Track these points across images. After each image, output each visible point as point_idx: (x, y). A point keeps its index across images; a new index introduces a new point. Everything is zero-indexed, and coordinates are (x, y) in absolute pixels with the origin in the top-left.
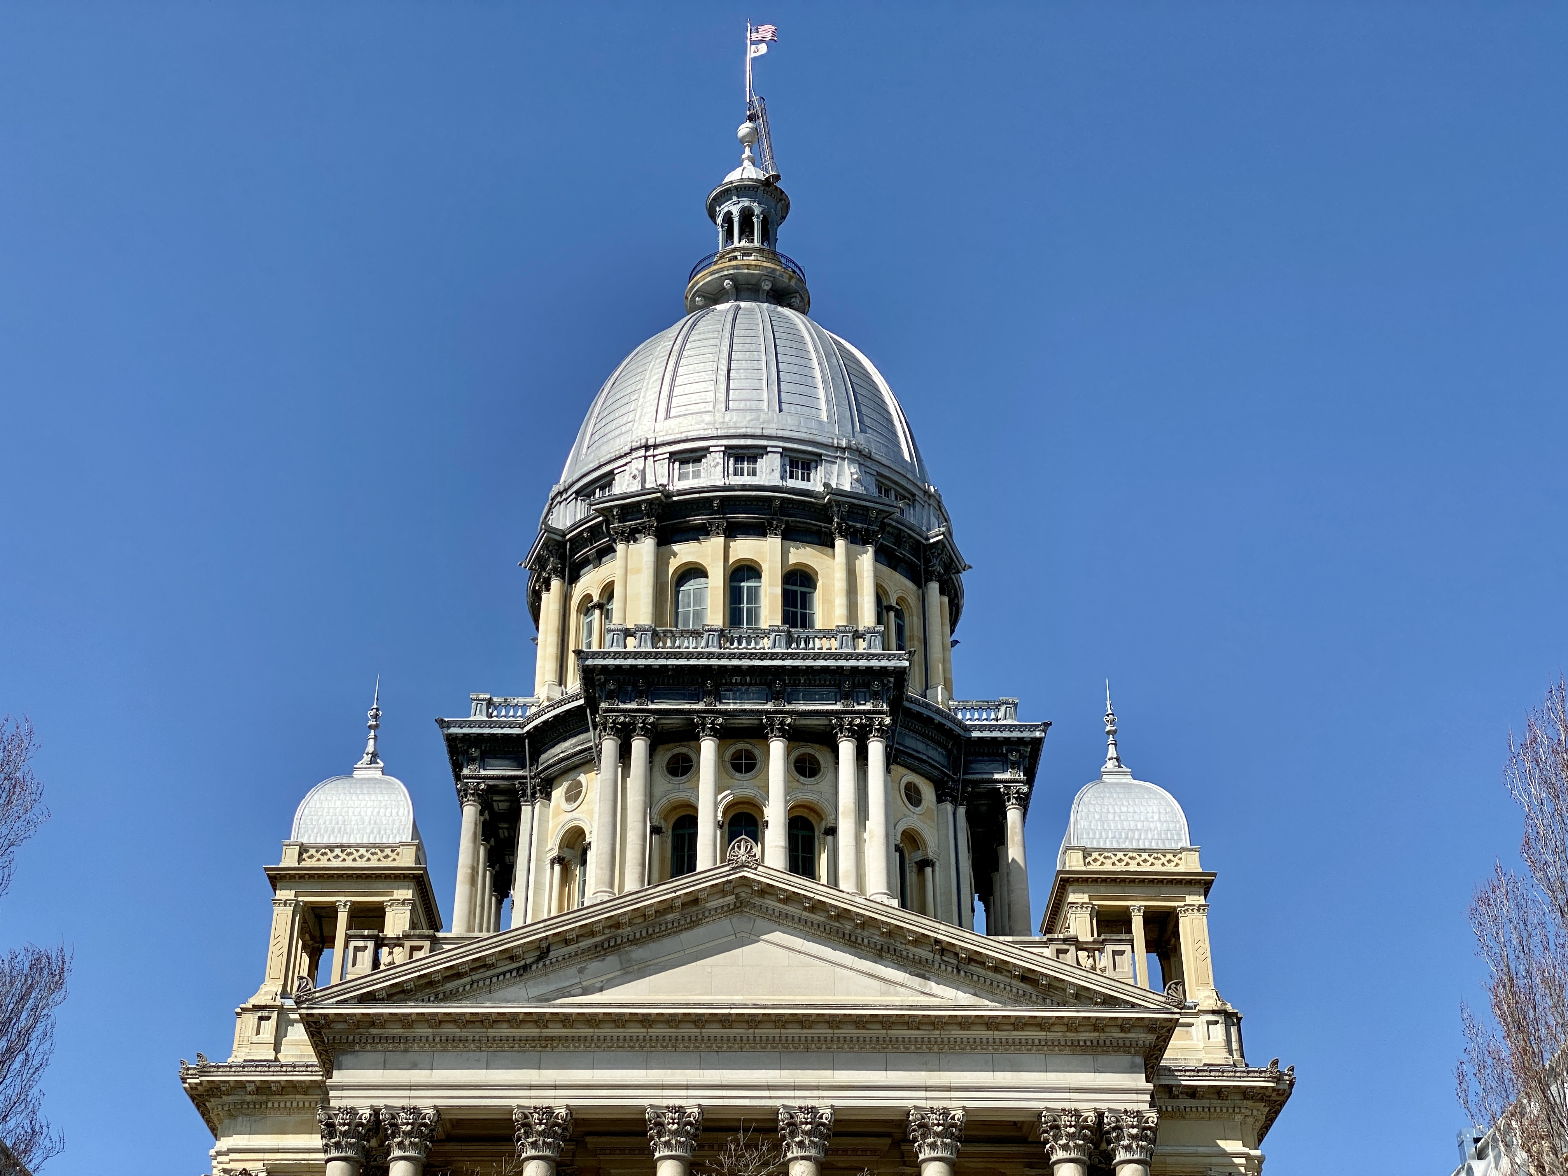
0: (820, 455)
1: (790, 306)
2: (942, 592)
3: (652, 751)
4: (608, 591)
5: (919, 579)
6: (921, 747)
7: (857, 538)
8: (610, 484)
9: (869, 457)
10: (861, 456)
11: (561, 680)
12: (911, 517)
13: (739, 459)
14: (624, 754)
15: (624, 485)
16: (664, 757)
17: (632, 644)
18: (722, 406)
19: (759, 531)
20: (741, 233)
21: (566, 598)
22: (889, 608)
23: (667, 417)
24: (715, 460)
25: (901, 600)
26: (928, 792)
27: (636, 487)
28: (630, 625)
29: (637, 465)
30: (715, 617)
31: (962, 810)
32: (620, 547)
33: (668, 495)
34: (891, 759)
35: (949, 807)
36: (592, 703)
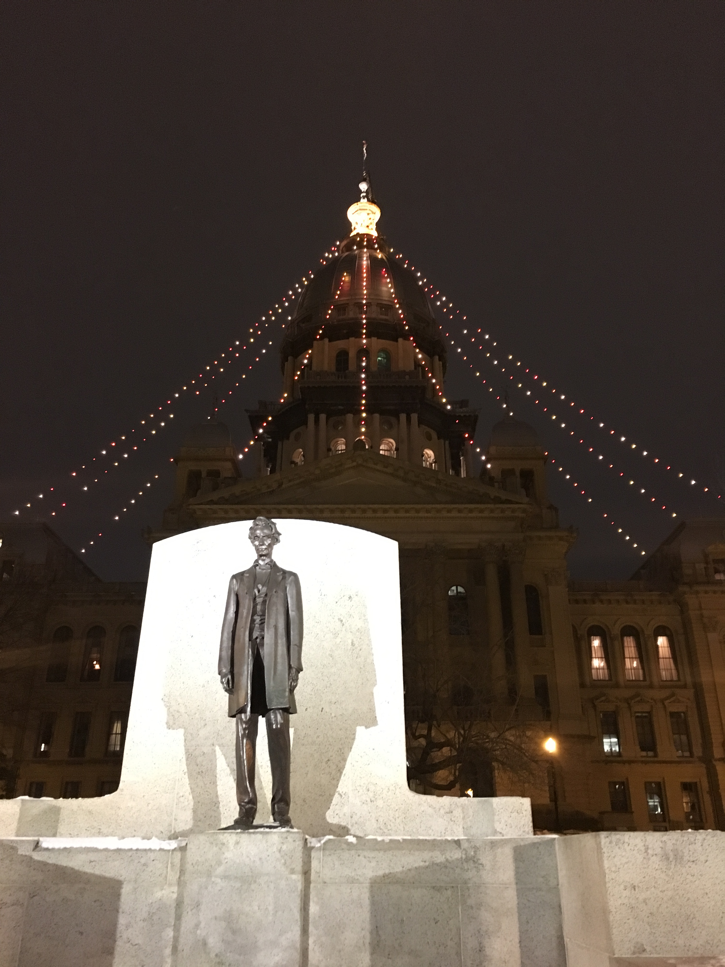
0: (392, 305)
2: (440, 360)
3: (328, 418)
6: (432, 418)
8: (310, 319)
13: (361, 308)
14: (317, 420)
16: (332, 419)
17: (319, 378)
20: (360, 225)
26: (434, 435)
28: (319, 372)
31: (447, 442)
32: (315, 342)
33: (333, 322)
34: (420, 422)
35: (443, 441)
36: (304, 400)
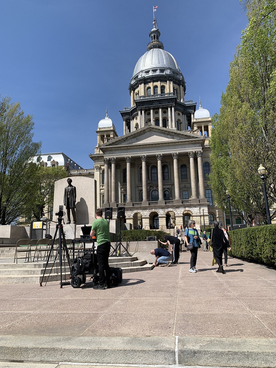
0: (165, 69)
1: (161, 48)
2: (182, 87)
3: (145, 113)
5: (179, 85)
6: (180, 108)
7: (170, 80)
9: (171, 69)
10: (170, 69)
11: (134, 104)
12: (178, 77)
13: (154, 71)
14: (141, 113)
15: (139, 77)
16: (147, 113)
17: (141, 98)
18: (151, 64)
19: (157, 81)
20: (154, 39)
21: (134, 93)
22: (175, 90)
23: (144, 66)
24: (151, 71)
25: (177, 88)
26: (181, 114)
27: (141, 77)
28: (141, 96)
29: (141, 74)
30: (152, 94)
31: (185, 116)
32: (139, 85)
33: (145, 77)
36: (137, 106)
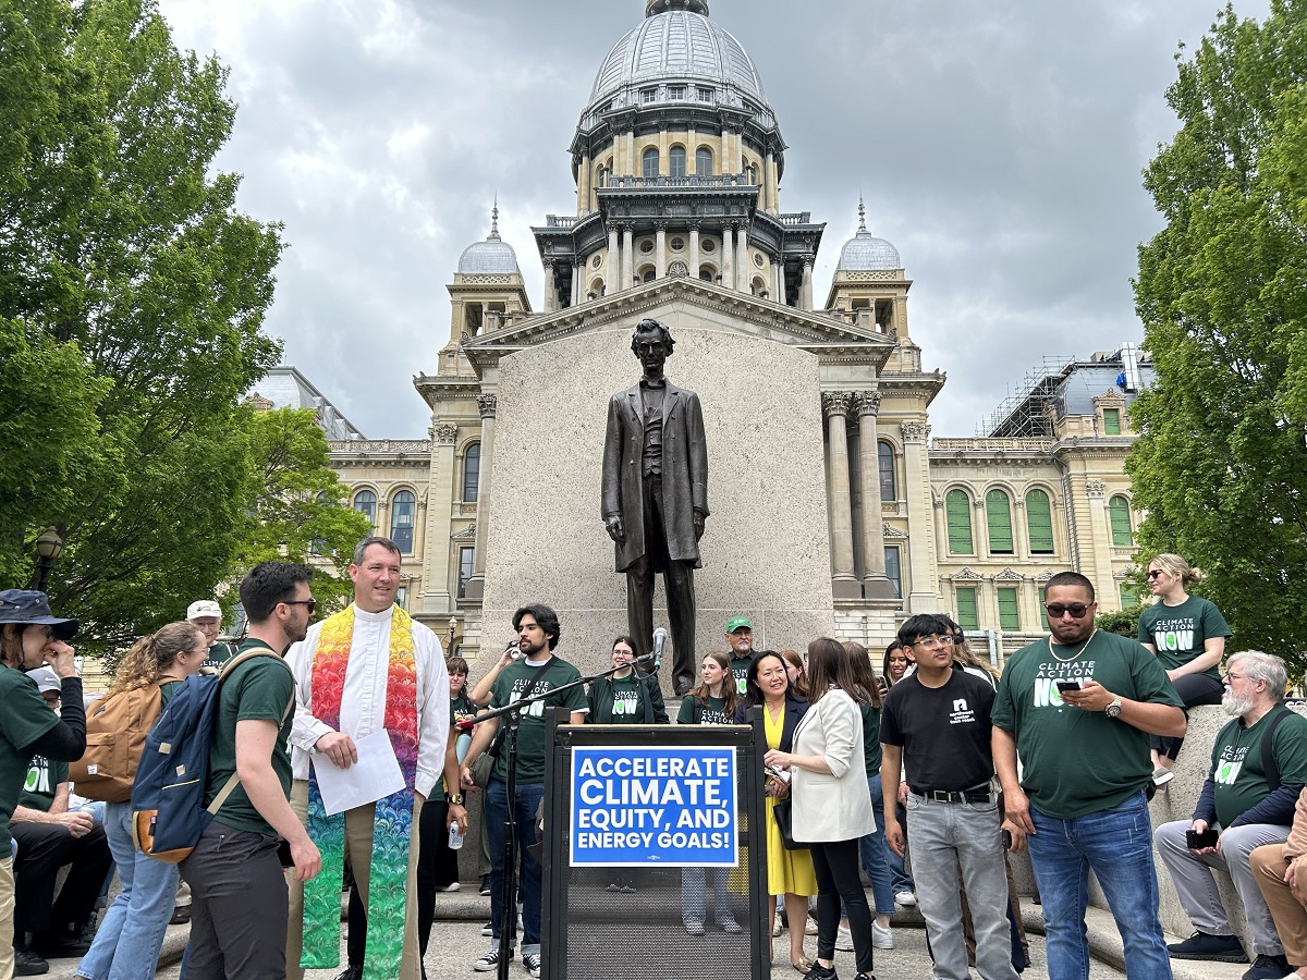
0: (714, 88)
1: (700, 13)
2: (774, 160)
3: (634, 241)
4: (610, 161)
5: (763, 153)
6: (763, 236)
7: (734, 131)
8: (610, 106)
9: (739, 89)
10: (734, 88)
11: (589, 206)
13: (674, 90)
14: (621, 241)
15: (617, 106)
16: (641, 242)
17: (622, 185)
18: (665, 63)
19: (685, 127)
21: (590, 167)
22: (748, 168)
23: (638, 70)
24: (662, 90)
25: (754, 164)
26: (766, 260)
27: (623, 106)
28: (622, 176)
29: (623, 95)
30: (665, 172)
31: (782, 268)
33: (639, 110)
35: (776, 267)
36: (604, 215)
